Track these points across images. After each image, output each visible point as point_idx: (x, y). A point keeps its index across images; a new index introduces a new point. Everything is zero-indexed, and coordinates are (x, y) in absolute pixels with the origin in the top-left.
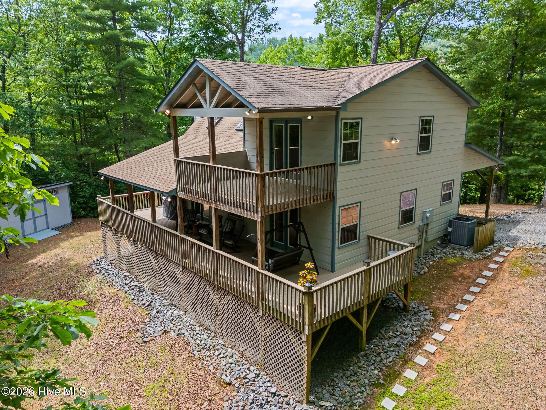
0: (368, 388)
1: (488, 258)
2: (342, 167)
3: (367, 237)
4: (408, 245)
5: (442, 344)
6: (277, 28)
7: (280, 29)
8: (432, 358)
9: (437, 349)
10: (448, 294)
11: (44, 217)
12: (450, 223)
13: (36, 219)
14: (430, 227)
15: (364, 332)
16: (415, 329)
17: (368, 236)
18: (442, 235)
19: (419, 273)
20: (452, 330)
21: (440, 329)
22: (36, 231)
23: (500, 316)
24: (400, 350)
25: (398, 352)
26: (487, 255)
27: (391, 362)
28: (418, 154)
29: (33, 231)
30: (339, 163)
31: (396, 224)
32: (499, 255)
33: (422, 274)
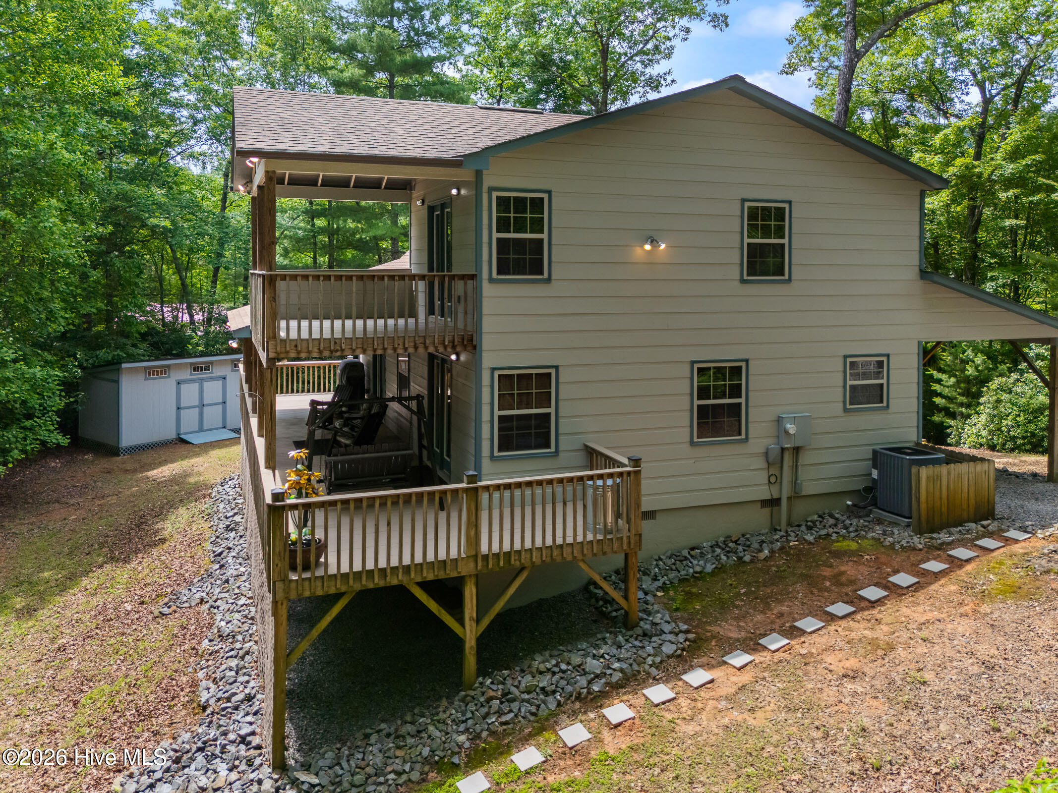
0: (418, 766)
1: (939, 549)
2: (494, 286)
3: (582, 447)
4: (626, 461)
5: (656, 710)
6: (669, 81)
7: (673, 81)
8: (606, 735)
9: (633, 718)
10: (771, 610)
11: (220, 407)
12: (877, 458)
13: (205, 408)
14: (806, 458)
15: (470, 642)
16: (616, 665)
17: (586, 446)
18: (860, 487)
19: (740, 558)
20: (709, 686)
21: (681, 679)
22: (201, 429)
23: (853, 676)
24: (544, 702)
25: (538, 707)
26: (939, 541)
27: (506, 723)
28: (743, 281)
29: (197, 429)
30: (485, 275)
31: (684, 434)
32: (976, 545)
33: (744, 562)
